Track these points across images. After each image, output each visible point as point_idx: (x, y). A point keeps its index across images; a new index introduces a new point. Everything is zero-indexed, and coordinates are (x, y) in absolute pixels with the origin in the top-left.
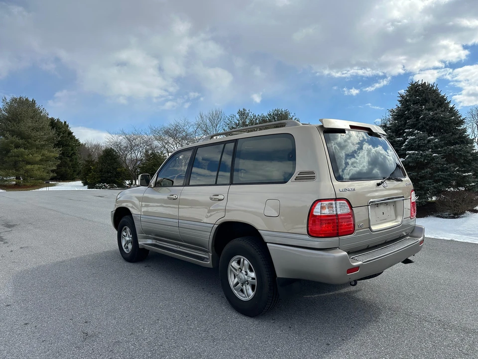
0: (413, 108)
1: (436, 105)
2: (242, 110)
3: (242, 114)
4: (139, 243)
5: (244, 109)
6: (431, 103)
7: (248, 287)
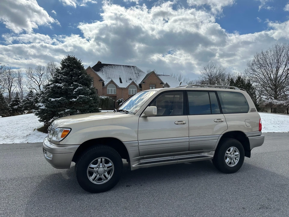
4: (133, 166)
7: (234, 160)
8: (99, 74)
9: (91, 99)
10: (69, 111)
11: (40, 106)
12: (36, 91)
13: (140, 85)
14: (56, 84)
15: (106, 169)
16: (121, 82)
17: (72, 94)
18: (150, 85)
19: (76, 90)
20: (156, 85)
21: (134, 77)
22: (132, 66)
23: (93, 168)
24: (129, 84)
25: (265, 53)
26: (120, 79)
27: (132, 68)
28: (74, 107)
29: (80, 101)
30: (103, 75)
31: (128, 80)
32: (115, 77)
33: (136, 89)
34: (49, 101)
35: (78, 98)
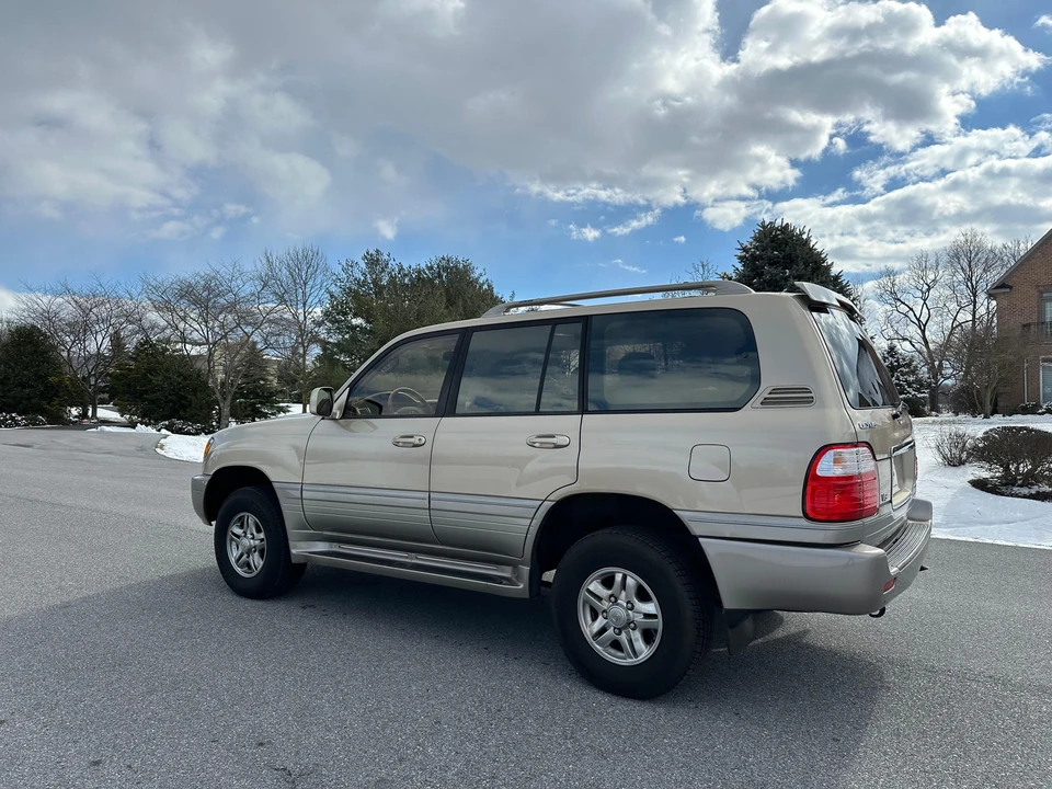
0: (769, 272)
1: (809, 269)
2: (374, 253)
3: (373, 261)
4: (293, 551)
5: (377, 251)
6: (802, 266)
7: (637, 636)
12: (914, 346)
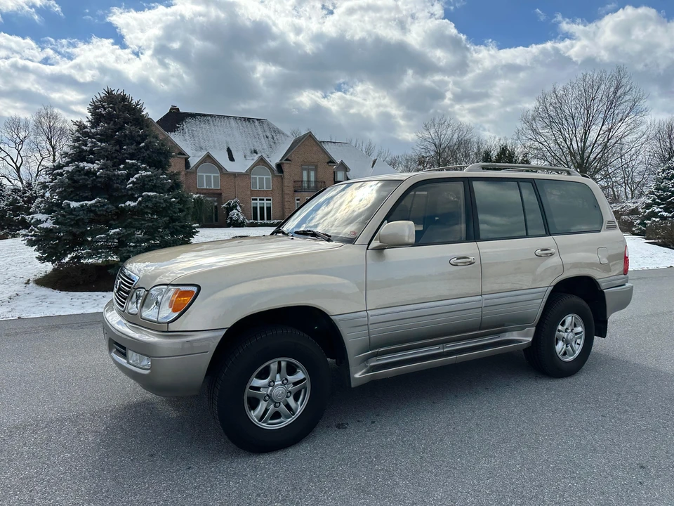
4: (356, 376)
7: (573, 344)
8: (176, 138)
9: (174, 202)
10: (118, 233)
11: (39, 222)
12: (10, 182)
13: (279, 166)
14: (81, 165)
15: (291, 388)
16: (232, 159)
17: (125, 188)
18: (302, 165)
19: (135, 180)
20: (316, 166)
21: (263, 147)
22: (258, 120)
23: (258, 389)
24: (251, 163)
25: (562, 92)
26: (229, 151)
27: (257, 123)
28: (131, 223)
29: (147, 206)
30: (186, 140)
31: (248, 153)
32: (215, 147)
33: (271, 177)
34: (63, 208)
35: (140, 199)
